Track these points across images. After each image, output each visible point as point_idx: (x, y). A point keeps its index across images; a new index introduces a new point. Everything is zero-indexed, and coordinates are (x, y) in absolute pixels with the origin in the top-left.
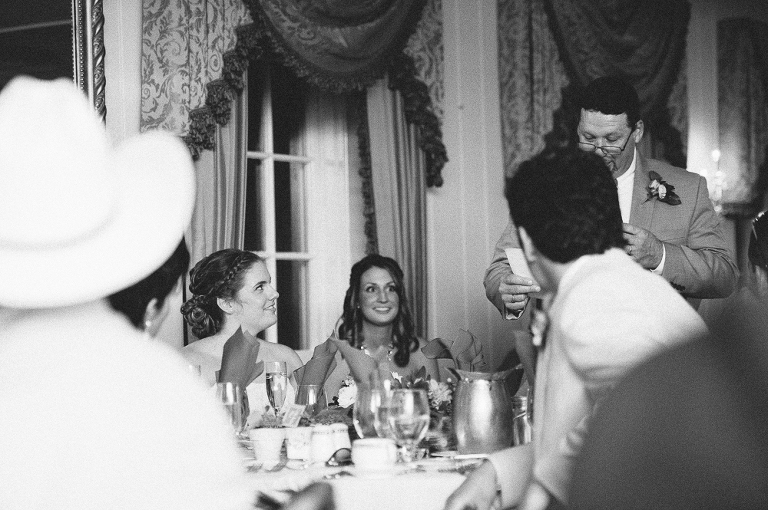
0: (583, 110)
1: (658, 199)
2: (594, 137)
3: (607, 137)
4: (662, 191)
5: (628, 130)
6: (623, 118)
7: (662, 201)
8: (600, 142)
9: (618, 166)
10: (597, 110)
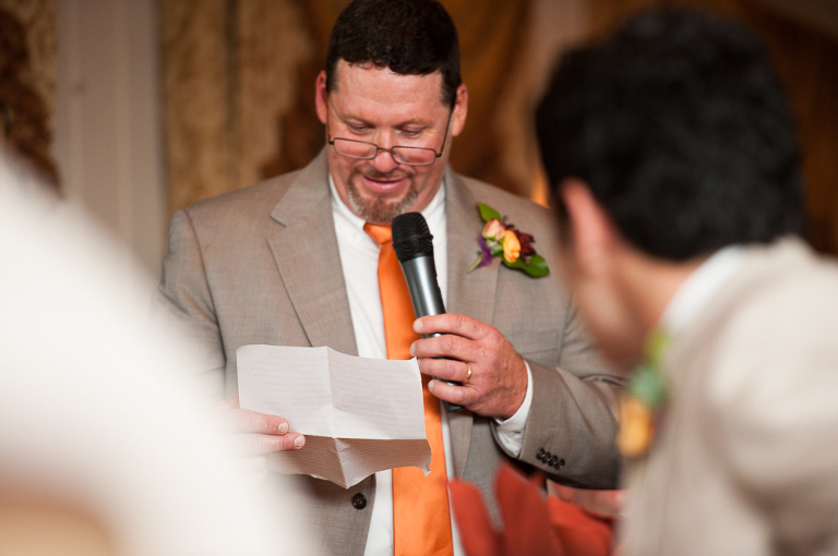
0: (342, 65)
1: (504, 263)
2: (370, 126)
3: (402, 127)
4: (511, 247)
5: (444, 110)
6: (434, 80)
7: (513, 268)
8: (386, 138)
9: (418, 187)
10: (380, 65)
